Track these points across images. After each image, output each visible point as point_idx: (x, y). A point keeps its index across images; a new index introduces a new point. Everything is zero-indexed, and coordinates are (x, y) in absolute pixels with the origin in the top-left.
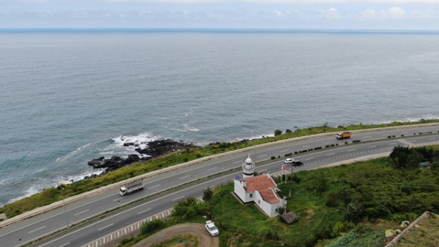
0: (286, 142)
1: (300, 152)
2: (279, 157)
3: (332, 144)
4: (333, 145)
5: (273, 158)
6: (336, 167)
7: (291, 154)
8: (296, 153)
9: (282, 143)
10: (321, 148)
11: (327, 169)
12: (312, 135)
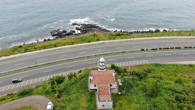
0: (158, 39)
1: (164, 49)
2: (147, 50)
3: (191, 46)
4: (190, 48)
5: (143, 50)
6: (185, 65)
7: (157, 49)
8: (160, 49)
9: (155, 39)
10: (180, 48)
11: (177, 65)
12: (180, 37)
